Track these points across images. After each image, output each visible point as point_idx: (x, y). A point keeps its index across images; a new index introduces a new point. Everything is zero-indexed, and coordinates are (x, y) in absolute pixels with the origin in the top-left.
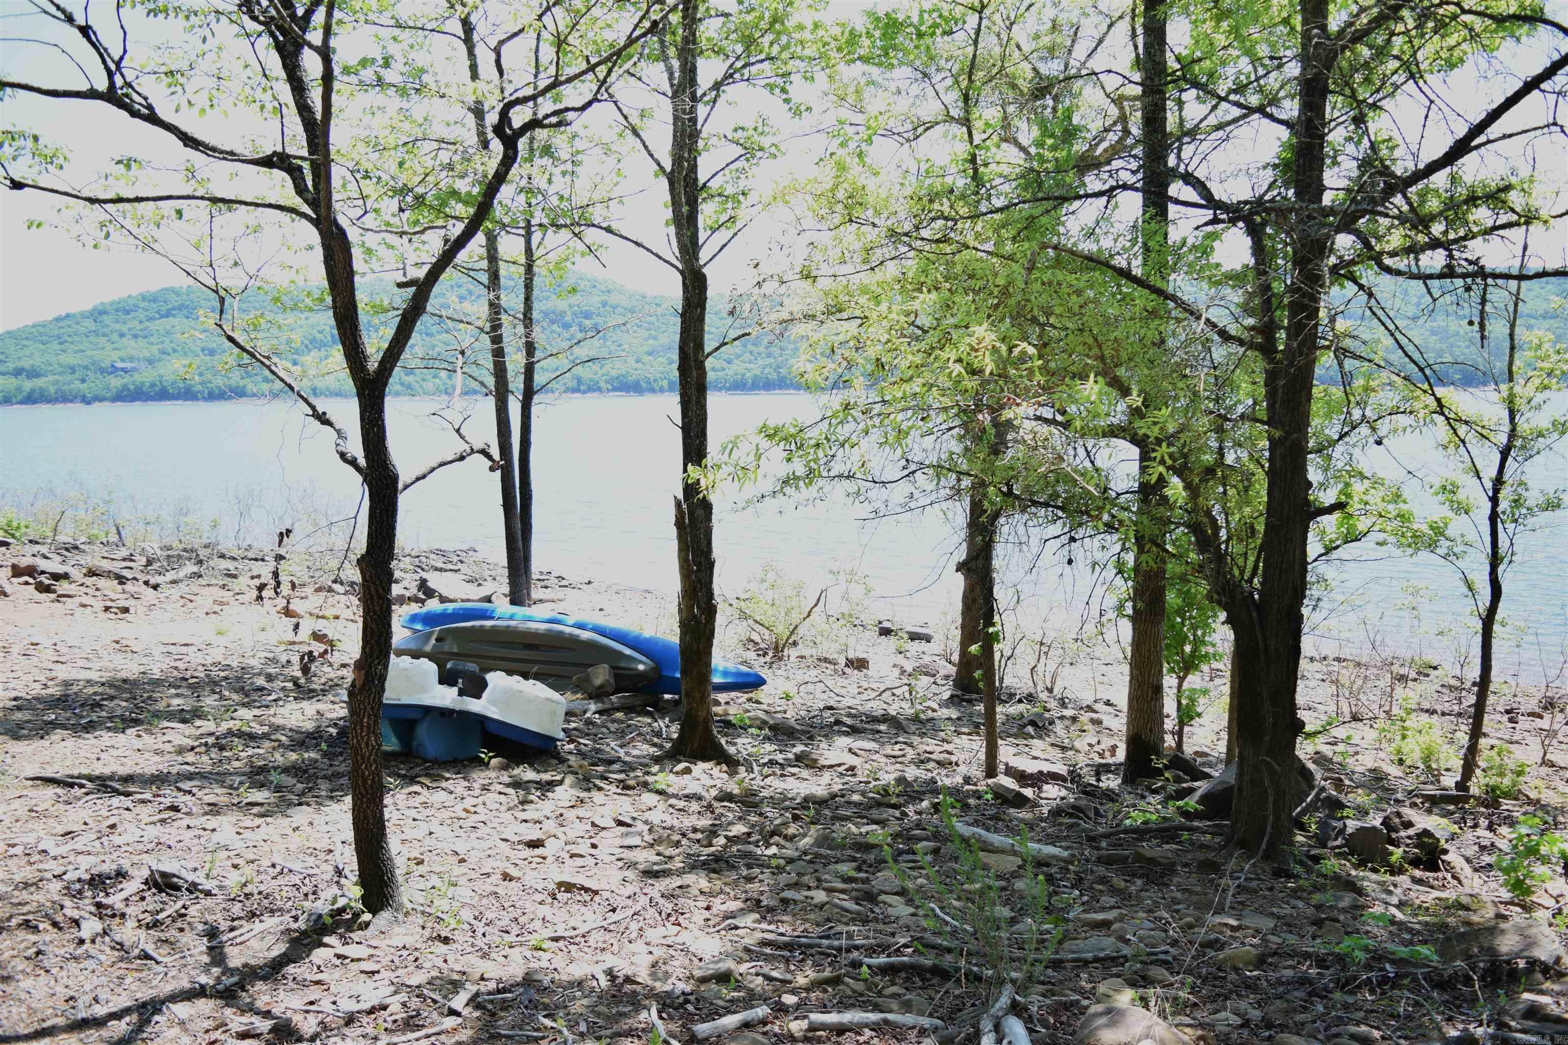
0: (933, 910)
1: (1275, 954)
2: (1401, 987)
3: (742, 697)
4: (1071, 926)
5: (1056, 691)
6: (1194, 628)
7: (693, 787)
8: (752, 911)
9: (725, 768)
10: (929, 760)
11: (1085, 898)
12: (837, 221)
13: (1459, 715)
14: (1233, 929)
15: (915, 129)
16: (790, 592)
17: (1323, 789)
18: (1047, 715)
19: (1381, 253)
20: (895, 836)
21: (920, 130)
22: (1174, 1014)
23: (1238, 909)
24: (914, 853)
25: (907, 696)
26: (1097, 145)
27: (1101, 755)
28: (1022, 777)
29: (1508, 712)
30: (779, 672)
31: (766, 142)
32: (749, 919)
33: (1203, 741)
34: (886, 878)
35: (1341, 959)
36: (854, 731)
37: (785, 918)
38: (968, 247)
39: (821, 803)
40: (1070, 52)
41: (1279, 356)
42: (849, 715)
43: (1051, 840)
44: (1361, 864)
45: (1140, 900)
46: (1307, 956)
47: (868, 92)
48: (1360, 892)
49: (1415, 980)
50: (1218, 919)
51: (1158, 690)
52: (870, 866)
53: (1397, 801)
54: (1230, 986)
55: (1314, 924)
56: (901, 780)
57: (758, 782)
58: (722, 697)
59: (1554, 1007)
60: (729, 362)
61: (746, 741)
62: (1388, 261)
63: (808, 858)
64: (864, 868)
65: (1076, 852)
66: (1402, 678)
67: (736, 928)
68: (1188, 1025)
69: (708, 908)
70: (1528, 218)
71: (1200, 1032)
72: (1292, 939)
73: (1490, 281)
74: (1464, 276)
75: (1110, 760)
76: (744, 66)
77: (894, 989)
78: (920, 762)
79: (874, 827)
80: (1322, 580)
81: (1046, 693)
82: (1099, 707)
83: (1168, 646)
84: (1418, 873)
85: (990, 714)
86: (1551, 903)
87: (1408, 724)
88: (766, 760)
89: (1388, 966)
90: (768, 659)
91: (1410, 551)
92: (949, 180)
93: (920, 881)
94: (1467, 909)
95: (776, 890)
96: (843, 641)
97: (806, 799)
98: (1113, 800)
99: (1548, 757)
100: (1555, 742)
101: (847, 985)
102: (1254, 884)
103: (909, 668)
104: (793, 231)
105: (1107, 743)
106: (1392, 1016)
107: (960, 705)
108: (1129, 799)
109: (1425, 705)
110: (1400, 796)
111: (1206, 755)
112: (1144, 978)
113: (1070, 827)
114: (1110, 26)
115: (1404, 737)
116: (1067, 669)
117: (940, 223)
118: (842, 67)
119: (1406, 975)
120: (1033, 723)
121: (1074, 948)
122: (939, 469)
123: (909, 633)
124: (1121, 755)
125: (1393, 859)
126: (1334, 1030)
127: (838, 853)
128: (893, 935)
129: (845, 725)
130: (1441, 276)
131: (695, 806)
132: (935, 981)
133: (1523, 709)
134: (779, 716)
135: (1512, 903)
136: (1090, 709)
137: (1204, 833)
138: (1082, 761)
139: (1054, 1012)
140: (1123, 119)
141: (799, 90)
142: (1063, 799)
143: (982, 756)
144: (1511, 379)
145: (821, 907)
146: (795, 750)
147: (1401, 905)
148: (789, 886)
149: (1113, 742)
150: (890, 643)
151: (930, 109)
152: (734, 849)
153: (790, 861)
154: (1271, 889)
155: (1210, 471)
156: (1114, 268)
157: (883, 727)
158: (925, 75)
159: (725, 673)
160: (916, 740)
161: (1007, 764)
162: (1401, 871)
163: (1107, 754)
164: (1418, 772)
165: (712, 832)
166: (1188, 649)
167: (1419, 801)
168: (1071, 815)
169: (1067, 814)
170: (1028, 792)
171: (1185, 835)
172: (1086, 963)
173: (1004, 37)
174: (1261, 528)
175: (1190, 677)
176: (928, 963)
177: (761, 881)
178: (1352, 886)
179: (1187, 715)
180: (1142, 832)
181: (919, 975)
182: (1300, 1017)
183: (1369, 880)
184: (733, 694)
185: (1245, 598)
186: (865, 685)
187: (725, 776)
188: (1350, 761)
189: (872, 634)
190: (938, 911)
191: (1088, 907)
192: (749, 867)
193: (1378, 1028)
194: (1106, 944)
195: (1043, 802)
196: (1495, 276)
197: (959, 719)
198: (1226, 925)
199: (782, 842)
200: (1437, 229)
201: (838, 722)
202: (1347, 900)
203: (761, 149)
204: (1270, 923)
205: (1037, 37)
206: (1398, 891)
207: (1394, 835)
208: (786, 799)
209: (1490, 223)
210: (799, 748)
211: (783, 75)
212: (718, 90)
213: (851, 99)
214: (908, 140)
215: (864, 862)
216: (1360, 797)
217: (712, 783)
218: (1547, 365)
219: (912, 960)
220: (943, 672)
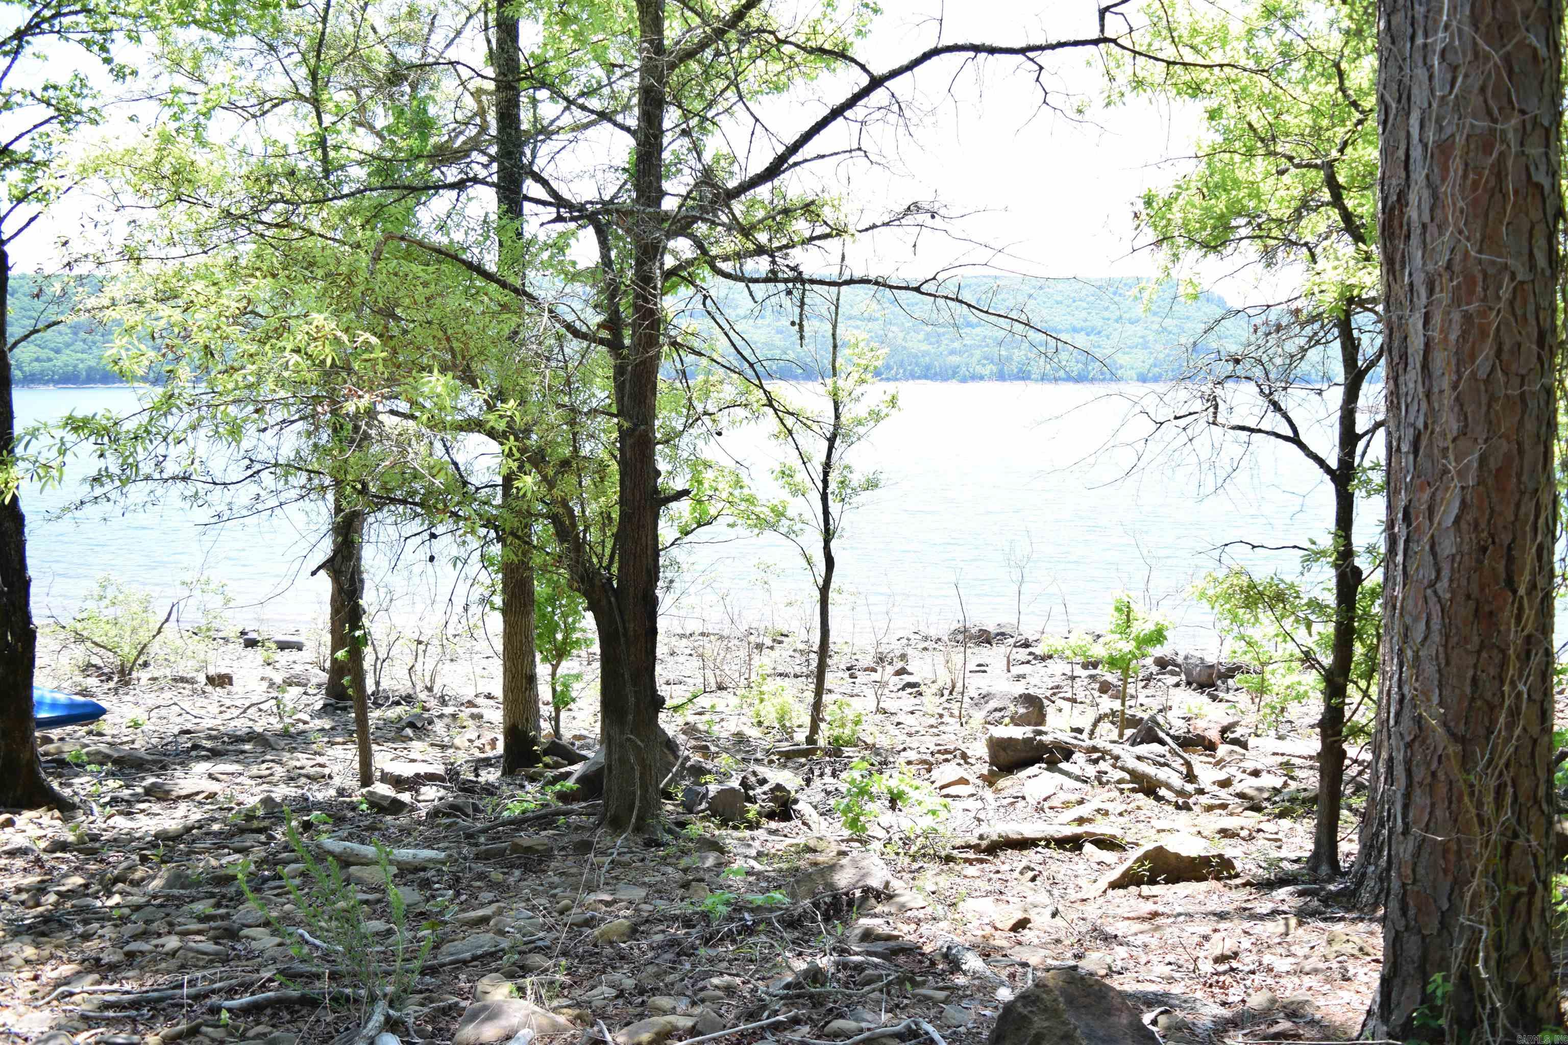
0: (302, 936)
1: (647, 921)
2: (758, 933)
3: (82, 730)
4: (448, 928)
5: (435, 690)
6: (565, 616)
7: (19, 841)
8: (90, 972)
9: (57, 813)
10: (300, 775)
11: (463, 897)
12: (163, 198)
13: (807, 676)
14: (607, 904)
15: (262, 104)
16: (135, 607)
17: (687, 758)
18: (426, 715)
19: (715, 257)
20: (259, 864)
21: (267, 106)
22: (551, 998)
23: (612, 884)
24: (281, 878)
25: (275, 709)
26: (457, 136)
27: (482, 750)
28: (398, 782)
29: (849, 669)
30: (126, 698)
31: (85, 105)
32: (86, 984)
33: (582, 725)
34: (251, 909)
35: (706, 916)
36: (215, 754)
37: (130, 974)
38: (312, 234)
39: (176, 837)
40: (427, 40)
41: (625, 352)
42: (210, 738)
43: (429, 843)
44: (724, 824)
45: (518, 890)
46: (675, 918)
47: (207, 61)
48: (721, 850)
49: (770, 923)
50: (593, 897)
51: (531, 679)
52: (231, 899)
53: (757, 761)
54: (605, 960)
55: (682, 886)
56: (268, 802)
57: (100, 824)
58: (55, 733)
59: (885, 926)
60: (58, 351)
61: (84, 779)
62: (720, 265)
63: (158, 901)
64: (224, 903)
65: (454, 852)
66: (760, 647)
67: (71, 994)
68: (568, 1006)
69: (36, 978)
70: (839, 232)
71: (577, 1011)
72: (662, 905)
73: (807, 286)
74: (786, 281)
75: (490, 754)
76: (54, 17)
77: (260, 1029)
78: (290, 779)
79: (237, 856)
80: (674, 563)
81: (426, 693)
82: (480, 701)
83: (540, 636)
84: (773, 825)
85: (362, 721)
86: (882, 834)
87: (764, 688)
88: (107, 799)
89: (747, 916)
90: (112, 684)
91: (756, 531)
92: (291, 161)
93: (287, 907)
94: (814, 851)
95: (118, 943)
96: (202, 657)
97: (157, 836)
98: (492, 794)
99: (882, 705)
100: (886, 691)
101: (206, 1035)
102: (627, 858)
103: (278, 679)
104: (110, 207)
105: (488, 736)
106: (751, 961)
107: (333, 713)
108: (506, 790)
109: (780, 669)
110: (759, 755)
111: (584, 737)
112: (522, 967)
113: (449, 826)
114: (469, 18)
115: (762, 701)
116: (448, 666)
117: (280, 207)
118: (175, 29)
119: (762, 921)
120: (412, 725)
121: (452, 950)
122: (288, 469)
123: (277, 642)
124: (500, 748)
125: (750, 815)
126: (701, 984)
127: (193, 892)
128: (258, 971)
129: (204, 749)
130: (767, 280)
131: (19, 863)
132: (304, 1012)
133: (860, 665)
134: (126, 747)
135: (852, 840)
136: (471, 704)
137: (580, 814)
138: (461, 758)
139: (432, 1019)
140: (482, 113)
141: (121, 50)
142: (441, 799)
143: (357, 765)
144: (835, 375)
145: (173, 953)
146: (144, 783)
147: (760, 854)
148: (135, 937)
149: (493, 735)
150: (256, 656)
151: (277, 84)
152: (68, 905)
153: (137, 908)
154: (643, 860)
155: (565, 464)
156: (463, 262)
157: (247, 747)
158: (272, 48)
159: (54, 705)
160: (286, 756)
161: (382, 771)
162: (758, 826)
163: (488, 748)
164: (774, 731)
165: (40, 890)
166: (559, 636)
167: (775, 758)
168: (448, 815)
169: (444, 814)
170: (406, 797)
171: (562, 820)
172: (465, 962)
173: (358, 16)
174: (615, 515)
175: (564, 664)
176: (295, 994)
177: (100, 937)
178: (715, 846)
179: (562, 701)
180: (519, 823)
181: (287, 1008)
182: (669, 979)
183: (730, 837)
184: (69, 728)
185: (603, 585)
186: (228, 703)
187: (58, 823)
188: (716, 728)
189: (237, 647)
190: (307, 936)
191: (465, 907)
192: (86, 922)
193: (738, 975)
194: (484, 940)
195: (420, 805)
196: (812, 282)
197: (333, 729)
198: (601, 901)
199: (128, 889)
200: (762, 237)
201: (195, 747)
202: (711, 860)
203: (79, 112)
204: (642, 893)
205: (393, 20)
206: (757, 844)
207: (751, 793)
208: (133, 840)
209: (807, 234)
210: (150, 780)
211: (102, 32)
212: (20, 40)
213: (188, 65)
214: (254, 116)
215: (224, 896)
216: (724, 761)
217: (42, 833)
218: (864, 362)
219: (279, 994)
220: (314, 681)
